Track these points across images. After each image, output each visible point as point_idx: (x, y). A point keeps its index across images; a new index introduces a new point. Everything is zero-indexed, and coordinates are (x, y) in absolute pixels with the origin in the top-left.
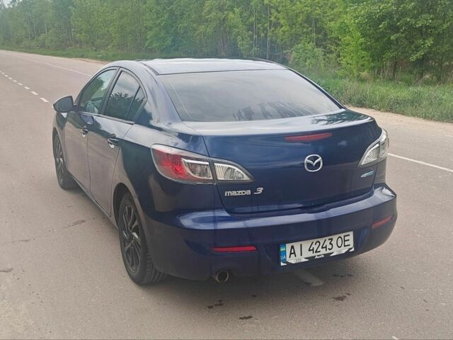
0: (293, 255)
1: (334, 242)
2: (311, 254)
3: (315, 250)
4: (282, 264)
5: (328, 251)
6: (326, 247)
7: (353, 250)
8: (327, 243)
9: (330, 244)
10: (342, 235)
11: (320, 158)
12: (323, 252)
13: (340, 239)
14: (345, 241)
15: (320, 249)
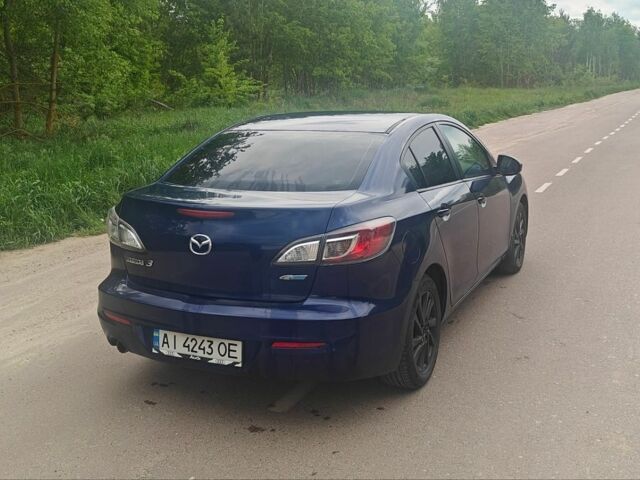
0: (165, 345)
1: (215, 346)
2: (185, 351)
3: (191, 348)
4: (154, 351)
5: (206, 356)
6: (204, 349)
7: (240, 365)
8: (206, 345)
9: (210, 347)
10: (227, 342)
11: (209, 240)
12: (200, 353)
13: (222, 346)
14: (230, 350)
15: (196, 349)
